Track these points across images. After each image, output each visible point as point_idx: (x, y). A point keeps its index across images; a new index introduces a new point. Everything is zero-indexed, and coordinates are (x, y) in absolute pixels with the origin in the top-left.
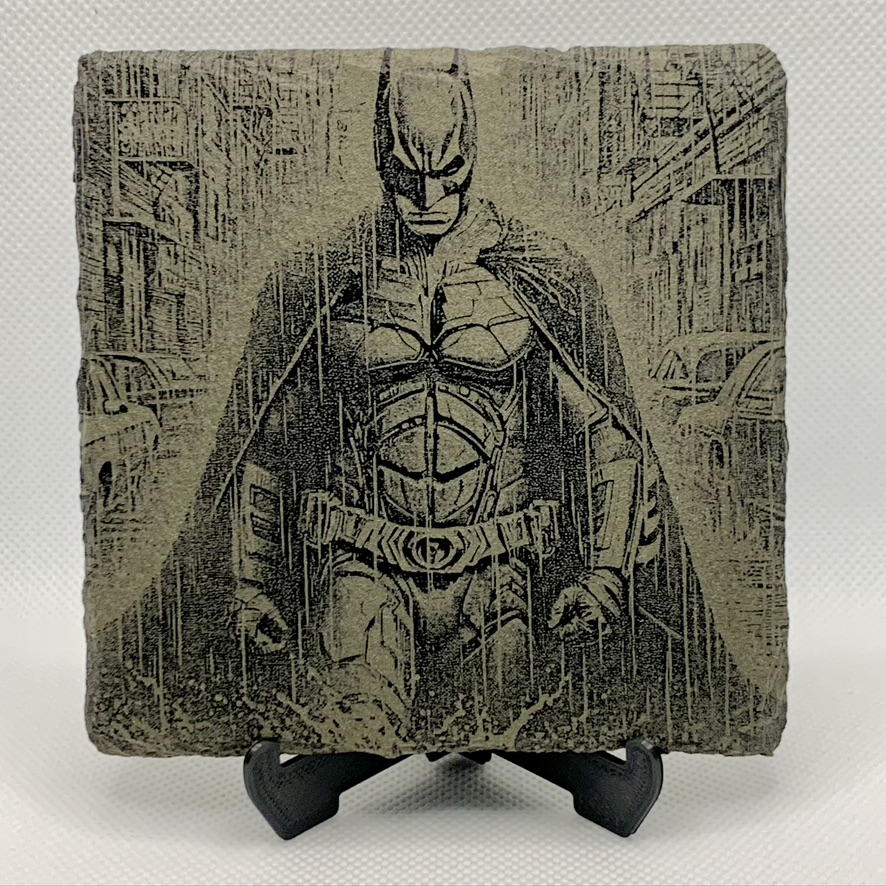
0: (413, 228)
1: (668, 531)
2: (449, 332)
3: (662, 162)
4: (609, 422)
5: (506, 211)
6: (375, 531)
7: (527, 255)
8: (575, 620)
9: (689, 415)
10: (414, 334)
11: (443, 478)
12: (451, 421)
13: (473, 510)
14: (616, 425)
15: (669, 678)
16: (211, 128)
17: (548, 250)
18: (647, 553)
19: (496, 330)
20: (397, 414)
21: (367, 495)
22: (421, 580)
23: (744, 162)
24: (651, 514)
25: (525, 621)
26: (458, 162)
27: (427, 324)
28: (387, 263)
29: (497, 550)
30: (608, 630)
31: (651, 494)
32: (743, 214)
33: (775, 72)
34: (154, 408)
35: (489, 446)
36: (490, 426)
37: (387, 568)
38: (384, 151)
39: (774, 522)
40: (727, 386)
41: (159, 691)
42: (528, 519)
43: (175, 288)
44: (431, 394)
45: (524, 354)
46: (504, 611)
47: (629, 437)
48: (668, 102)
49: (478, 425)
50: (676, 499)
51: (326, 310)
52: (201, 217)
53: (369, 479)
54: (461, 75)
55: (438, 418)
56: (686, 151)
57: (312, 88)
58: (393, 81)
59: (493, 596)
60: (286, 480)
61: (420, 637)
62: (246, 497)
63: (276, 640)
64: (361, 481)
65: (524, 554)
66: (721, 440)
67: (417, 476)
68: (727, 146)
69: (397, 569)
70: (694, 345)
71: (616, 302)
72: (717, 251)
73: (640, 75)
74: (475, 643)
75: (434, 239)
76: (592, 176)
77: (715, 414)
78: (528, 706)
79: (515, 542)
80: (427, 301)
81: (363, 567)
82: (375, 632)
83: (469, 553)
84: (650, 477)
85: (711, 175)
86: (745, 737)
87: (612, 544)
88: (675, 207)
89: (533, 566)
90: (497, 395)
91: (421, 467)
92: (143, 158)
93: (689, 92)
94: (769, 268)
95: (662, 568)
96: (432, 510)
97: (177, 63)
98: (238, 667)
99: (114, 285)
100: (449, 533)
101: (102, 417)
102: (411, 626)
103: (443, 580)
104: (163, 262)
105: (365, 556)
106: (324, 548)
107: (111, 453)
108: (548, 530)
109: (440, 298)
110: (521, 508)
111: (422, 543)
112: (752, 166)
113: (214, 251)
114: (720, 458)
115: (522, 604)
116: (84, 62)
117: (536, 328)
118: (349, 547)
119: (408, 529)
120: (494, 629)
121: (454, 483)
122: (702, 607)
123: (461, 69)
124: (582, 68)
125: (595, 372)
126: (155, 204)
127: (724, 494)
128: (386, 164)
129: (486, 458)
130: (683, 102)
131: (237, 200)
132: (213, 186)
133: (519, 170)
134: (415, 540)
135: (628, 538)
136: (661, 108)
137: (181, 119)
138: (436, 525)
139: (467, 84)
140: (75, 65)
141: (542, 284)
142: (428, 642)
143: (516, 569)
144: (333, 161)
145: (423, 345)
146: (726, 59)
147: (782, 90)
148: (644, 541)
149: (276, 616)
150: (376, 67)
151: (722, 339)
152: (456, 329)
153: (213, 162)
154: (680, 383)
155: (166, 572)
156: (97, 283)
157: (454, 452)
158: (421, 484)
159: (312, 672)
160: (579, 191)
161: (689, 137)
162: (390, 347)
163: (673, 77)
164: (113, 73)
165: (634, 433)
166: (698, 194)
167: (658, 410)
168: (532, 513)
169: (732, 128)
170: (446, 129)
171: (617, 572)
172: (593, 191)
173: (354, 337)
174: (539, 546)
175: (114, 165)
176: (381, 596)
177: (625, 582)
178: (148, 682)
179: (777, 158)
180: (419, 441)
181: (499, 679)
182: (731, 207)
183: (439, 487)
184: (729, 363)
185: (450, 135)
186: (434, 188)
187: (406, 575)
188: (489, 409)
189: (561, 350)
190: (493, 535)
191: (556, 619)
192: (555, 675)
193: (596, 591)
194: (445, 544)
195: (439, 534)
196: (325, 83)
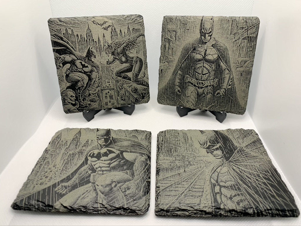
0: (204, 41)
1: (233, 84)
2: (207, 55)
3: (239, 33)
4: (227, 69)
5: (216, 39)
6: (194, 81)
7: (219, 45)
8: (219, 95)
9: (238, 69)
10: (202, 55)
11: (203, 75)
12: (205, 67)
13: (207, 79)
14: (228, 69)
15: (230, 103)
16: (179, 26)
17: (222, 45)
18: (229, 87)
19: (213, 55)
20: (198, 66)
21: (193, 76)
22: (199, 87)
23: (251, 34)
24: (231, 82)
25: (212, 94)
26: (211, 32)
27: (204, 54)
28: (200, 45)
29: (209, 85)
30: (223, 96)
31: (231, 79)
32: (250, 41)
33: (258, 21)
34: (168, 63)
35: (210, 71)
36: (210, 68)
37: (194, 85)
38: (201, 30)
39: (248, 85)
40: (244, 65)
41: (165, 97)
42: (214, 81)
43: (172, 47)
44: (203, 63)
45: (216, 59)
46: (209, 93)
47: (229, 71)
48: (241, 25)
49: (209, 68)
50: (234, 80)
51: (191, 51)
52: (176, 38)
53: (194, 74)
54: (213, 20)
55: (204, 67)
56: (243, 32)
57: (192, 21)
58: (203, 20)
59: (208, 90)
60: (183, 73)
61: (198, 94)
62: (178, 75)
63: (180, 93)
64: (193, 74)
65: (213, 85)
66: (242, 73)
67: (200, 74)
68: (249, 32)
69: (196, 86)
70: (240, 59)
71: (230, 53)
72: (245, 46)
73: (238, 21)
74: (205, 96)
75: (206, 42)
76: (229, 35)
77: (242, 69)
78: (211, 105)
79: (212, 84)
80: (204, 51)
81: (192, 85)
82: (192, 93)
83: (206, 84)
84: (231, 77)
85: (246, 36)
86: (239, 112)
87: (225, 85)
88: (240, 40)
89: (214, 87)
90: (212, 64)
91: (201, 73)
92: (170, 30)
93: (244, 23)
94: (253, 49)
95: (231, 89)
96: (201, 79)
97: (175, 17)
98: (175, 96)
99: (165, 46)
100: (203, 82)
101: (162, 63)
102: (197, 93)
103: (202, 88)
104: (171, 44)
105: (192, 84)
106: (187, 82)
107: (162, 68)
108: (216, 83)
109: (206, 50)
110: (213, 79)
111: (200, 83)
112: (252, 35)
113: (177, 43)
114: (242, 75)
115: (211, 92)
116: (164, 17)
117: (218, 55)
118: (190, 82)
119: (198, 81)
120: (208, 95)
121: (205, 75)
122: (236, 95)
123: (213, 19)
124: (230, 20)
125: (226, 62)
126: (171, 36)
127: (241, 80)
128: (201, 32)
129: (209, 72)
130: (244, 25)
131: (181, 36)
132: (178, 34)
133: (219, 33)
134: (199, 82)
135: (227, 85)
136: (240, 26)
137: (175, 25)
138: (202, 81)
139: (213, 21)
140: (163, 18)
141: (220, 49)
142: (199, 95)
143: (212, 87)
144: (194, 31)
145: (203, 57)
146: (251, 18)
147: (259, 24)
148: (229, 85)
149: (180, 90)
150: (201, 18)
151: (244, 59)
152: (208, 55)
153: (179, 31)
154: (237, 64)
155: (168, 83)
156: (163, 46)
157: (205, 71)
158: (200, 75)
159: (184, 97)
160: (227, 37)
161: (244, 30)
162: (199, 57)
163: (243, 21)
164: (167, 18)
165: (230, 71)
166: (244, 38)
167: (234, 68)
168: (215, 80)
169: (250, 29)
170: (209, 27)
171: (225, 89)
172: (229, 37)
173: (194, 55)
174: (215, 84)
175: (166, 31)
176: (193, 89)
177: (226, 90)
178: (164, 96)
179: (256, 33)
180: (201, 70)
181: (207, 101)
182: (248, 40)
183: (203, 76)
184: (245, 62)
185: (210, 28)
186: (207, 35)
187: (197, 87)
188: (211, 66)
189: (222, 59)
190: (209, 83)
191: (216, 94)
192: (215, 102)
193: (222, 91)
194: (202, 83)
195: (202, 82)
196: (194, 20)
